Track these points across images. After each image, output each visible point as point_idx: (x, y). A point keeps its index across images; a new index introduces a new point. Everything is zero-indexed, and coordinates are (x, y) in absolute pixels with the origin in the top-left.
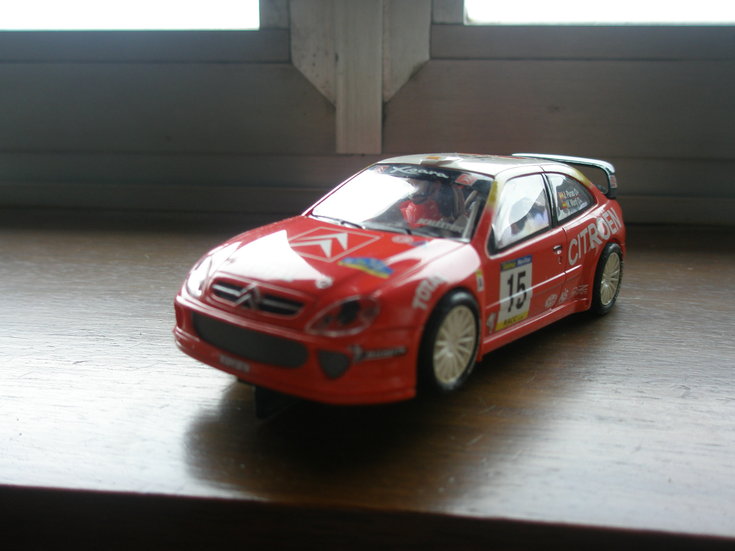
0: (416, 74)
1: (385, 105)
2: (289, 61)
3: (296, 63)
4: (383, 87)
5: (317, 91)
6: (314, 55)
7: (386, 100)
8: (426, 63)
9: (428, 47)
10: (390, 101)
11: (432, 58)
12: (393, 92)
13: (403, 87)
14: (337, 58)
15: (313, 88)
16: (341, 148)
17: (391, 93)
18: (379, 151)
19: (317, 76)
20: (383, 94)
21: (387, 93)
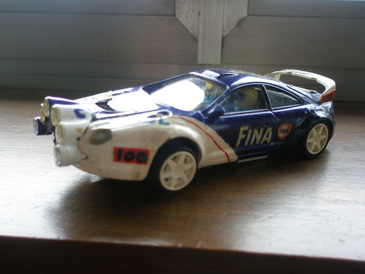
0: (240, 23)
1: (223, 39)
2: (174, 15)
3: (177, 16)
4: (223, 30)
5: (189, 32)
6: (187, 12)
7: (224, 36)
8: (245, 17)
9: (247, 9)
10: (226, 37)
11: (249, 15)
12: (227, 32)
13: (233, 30)
14: (199, 14)
15: (186, 29)
16: (200, 62)
17: (226, 33)
18: (219, 63)
19: (188, 23)
20: (223, 33)
21: (224, 33)
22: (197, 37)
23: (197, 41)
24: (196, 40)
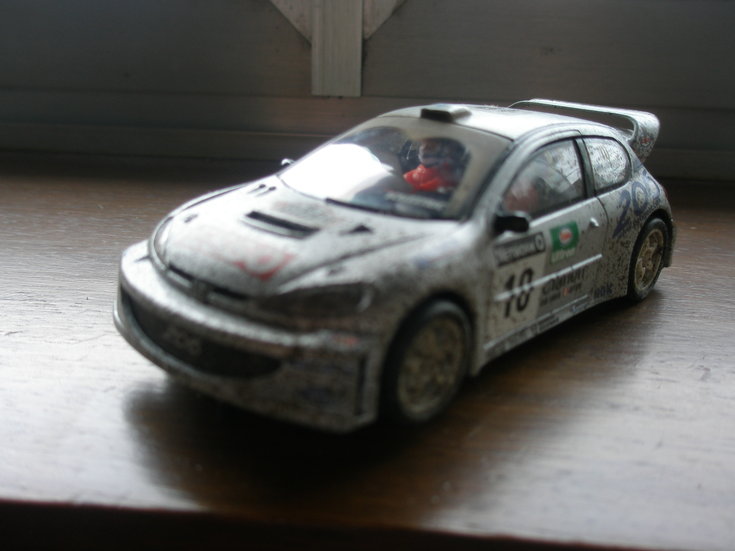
0: (399, 9)
1: (365, 42)
4: (364, 23)
5: (293, 27)
7: (367, 37)
10: (371, 38)
12: (374, 29)
13: (385, 23)
15: (287, 21)
16: (317, 90)
17: (371, 30)
18: (358, 93)
19: (291, 8)
20: (363, 32)
21: (367, 30)
22: (311, 37)
23: (309, 45)
24: (306, 44)
